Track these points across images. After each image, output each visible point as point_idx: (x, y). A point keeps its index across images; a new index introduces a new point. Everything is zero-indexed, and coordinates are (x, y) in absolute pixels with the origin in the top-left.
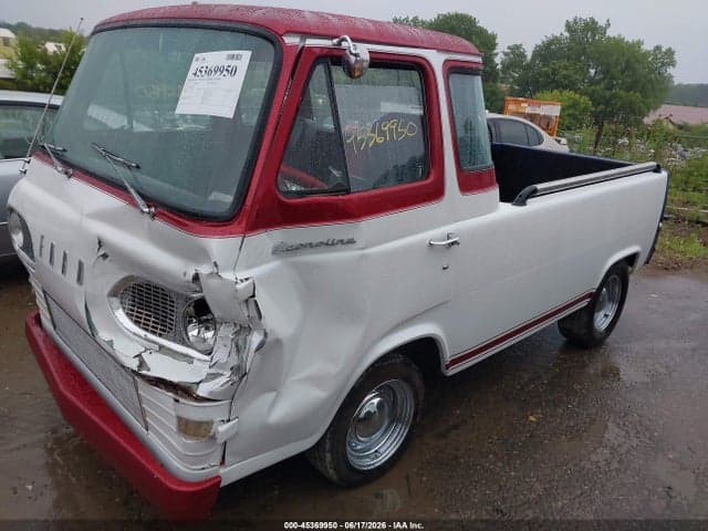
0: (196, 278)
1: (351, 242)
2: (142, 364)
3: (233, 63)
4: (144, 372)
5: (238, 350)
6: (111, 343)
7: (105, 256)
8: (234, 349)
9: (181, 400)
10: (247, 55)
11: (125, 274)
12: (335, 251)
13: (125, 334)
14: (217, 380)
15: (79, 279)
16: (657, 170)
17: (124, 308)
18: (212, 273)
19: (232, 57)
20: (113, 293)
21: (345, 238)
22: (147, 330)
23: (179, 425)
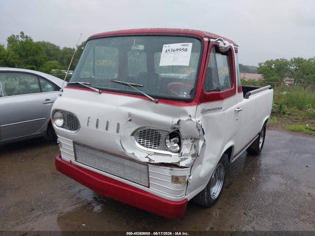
0: (178, 122)
1: (221, 108)
2: (150, 160)
3: (185, 47)
4: (152, 162)
5: (195, 147)
6: (133, 154)
7: (130, 120)
8: (193, 147)
9: (174, 169)
10: (190, 45)
11: (139, 126)
12: (216, 112)
13: (139, 150)
14: (187, 160)
15: (118, 131)
16: (270, 89)
17: (137, 140)
18: (188, 120)
19: (184, 45)
20: (133, 135)
21: (220, 107)
22: (148, 147)
23: (172, 179)
